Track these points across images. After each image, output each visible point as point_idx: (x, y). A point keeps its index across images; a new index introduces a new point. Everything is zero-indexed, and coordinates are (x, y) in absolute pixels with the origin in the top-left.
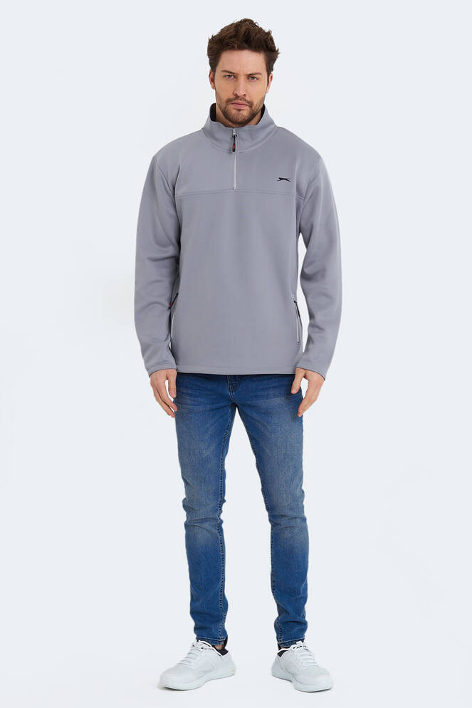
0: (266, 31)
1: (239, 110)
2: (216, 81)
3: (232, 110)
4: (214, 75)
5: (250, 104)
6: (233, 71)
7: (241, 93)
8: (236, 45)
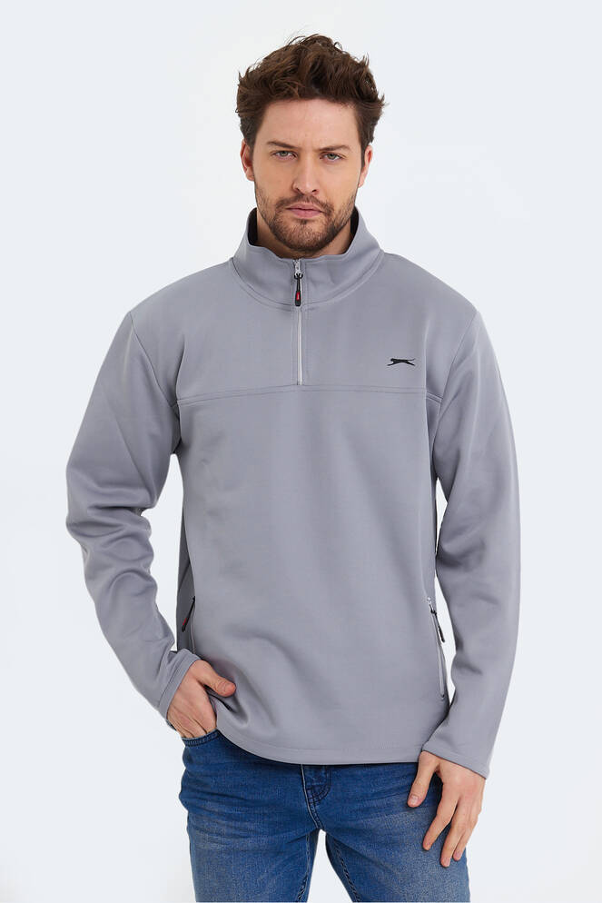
0: (359, 59)
1: (304, 222)
2: (255, 164)
3: (290, 221)
4: (251, 152)
5: (327, 210)
6: (291, 143)
7: (308, 187)
8: (296, 91)
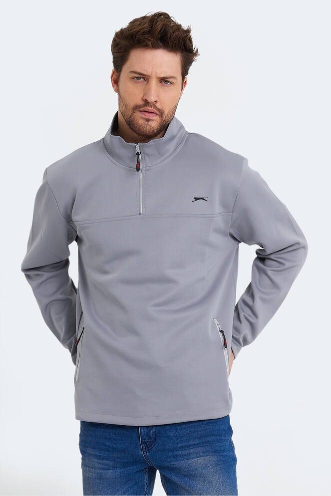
1: (148, 120)
5: (161, 113)
6: (145, 73)
8: (150, 43)
